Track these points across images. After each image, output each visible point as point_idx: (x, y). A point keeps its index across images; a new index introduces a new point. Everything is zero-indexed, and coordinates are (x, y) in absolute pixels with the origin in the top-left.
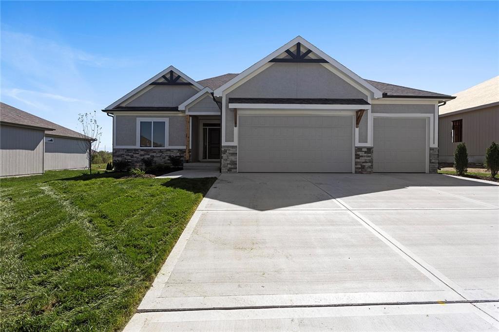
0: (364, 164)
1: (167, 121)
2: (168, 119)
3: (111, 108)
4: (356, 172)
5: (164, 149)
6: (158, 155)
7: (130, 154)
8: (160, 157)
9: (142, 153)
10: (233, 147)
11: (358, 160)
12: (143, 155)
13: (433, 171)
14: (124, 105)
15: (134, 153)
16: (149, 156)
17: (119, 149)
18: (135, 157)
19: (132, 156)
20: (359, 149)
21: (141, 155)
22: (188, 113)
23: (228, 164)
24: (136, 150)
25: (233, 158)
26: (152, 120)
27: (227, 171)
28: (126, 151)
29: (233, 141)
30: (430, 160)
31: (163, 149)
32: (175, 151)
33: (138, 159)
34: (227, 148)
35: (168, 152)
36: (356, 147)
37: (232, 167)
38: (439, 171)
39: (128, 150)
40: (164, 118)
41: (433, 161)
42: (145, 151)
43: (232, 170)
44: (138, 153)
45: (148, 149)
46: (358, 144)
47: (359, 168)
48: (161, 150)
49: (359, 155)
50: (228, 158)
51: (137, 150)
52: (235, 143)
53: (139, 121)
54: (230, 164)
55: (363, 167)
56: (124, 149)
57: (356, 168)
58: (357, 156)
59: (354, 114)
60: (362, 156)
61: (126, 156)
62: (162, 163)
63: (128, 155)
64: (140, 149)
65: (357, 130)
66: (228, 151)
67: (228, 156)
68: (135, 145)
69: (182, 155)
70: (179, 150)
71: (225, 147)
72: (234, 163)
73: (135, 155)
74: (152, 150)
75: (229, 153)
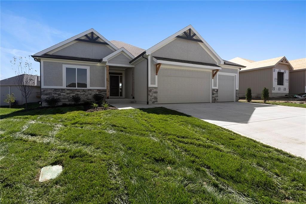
0: (216, 98)
1: (88, 68)
2: (89, 67)
3: (40, 55)
4: (212, 102)
5: (87, 89)
6: (82, 93)
7: (57, 93)
8: (83, 95)
9: (68, 92)
10: (155, 88)
11: (213, 96)
12: (69, 94)
13: (237, 101)
14: (51, 53)
15: (61, 92)
16: (74, 94)
17: (47, 89)
18: (63, 95)
19: (59, 95)
20: (213, 90)
21: (67, 94)
22: (108, 64)
23: (152, 99)
24: (62, 90)
25: (155, 95)
26: (76, 67)
27: (152, 103)
28: (54, 90)
29: (155, 84)
30: (236, 96)
31: (85, 89)
32: (94, 91)
33: (65, 97)
34: (152, 89)
35: (90, 91)
36: (212, 89)
37: (155, 100)
38: (239, 101)
39: (55, 90)
40: (86, 66)
41: (237, 96)
42: (71, 90)
43: (155, 103)
44: (65, 92)
45: (73, 89)
46: (213, 88)
47: (214, 100)
48: (84, 90)
49: (213, 93)
50: (153, 95)
51: (64, 89)
52: (156, 86)
53: (64, 67)
54: (154, 99)
55: (215, 99)
56: (51, 89)
57: (212, 100)
58: (213, 94)
59: (211, 71)
60: (215, 94)
61: (54, 94)
62: (85, 100)
63: (56, 94)
64: (66, 89)
65: (213, 80)
66: (152, 91)
67: (152, 94)
68: (62, 85)
69: (100, 93)
70: (98, 90)
71: (150, 88)
72: (156, 98)
73: (62, 94)
74: (76, 90)
75: (153, 92)
